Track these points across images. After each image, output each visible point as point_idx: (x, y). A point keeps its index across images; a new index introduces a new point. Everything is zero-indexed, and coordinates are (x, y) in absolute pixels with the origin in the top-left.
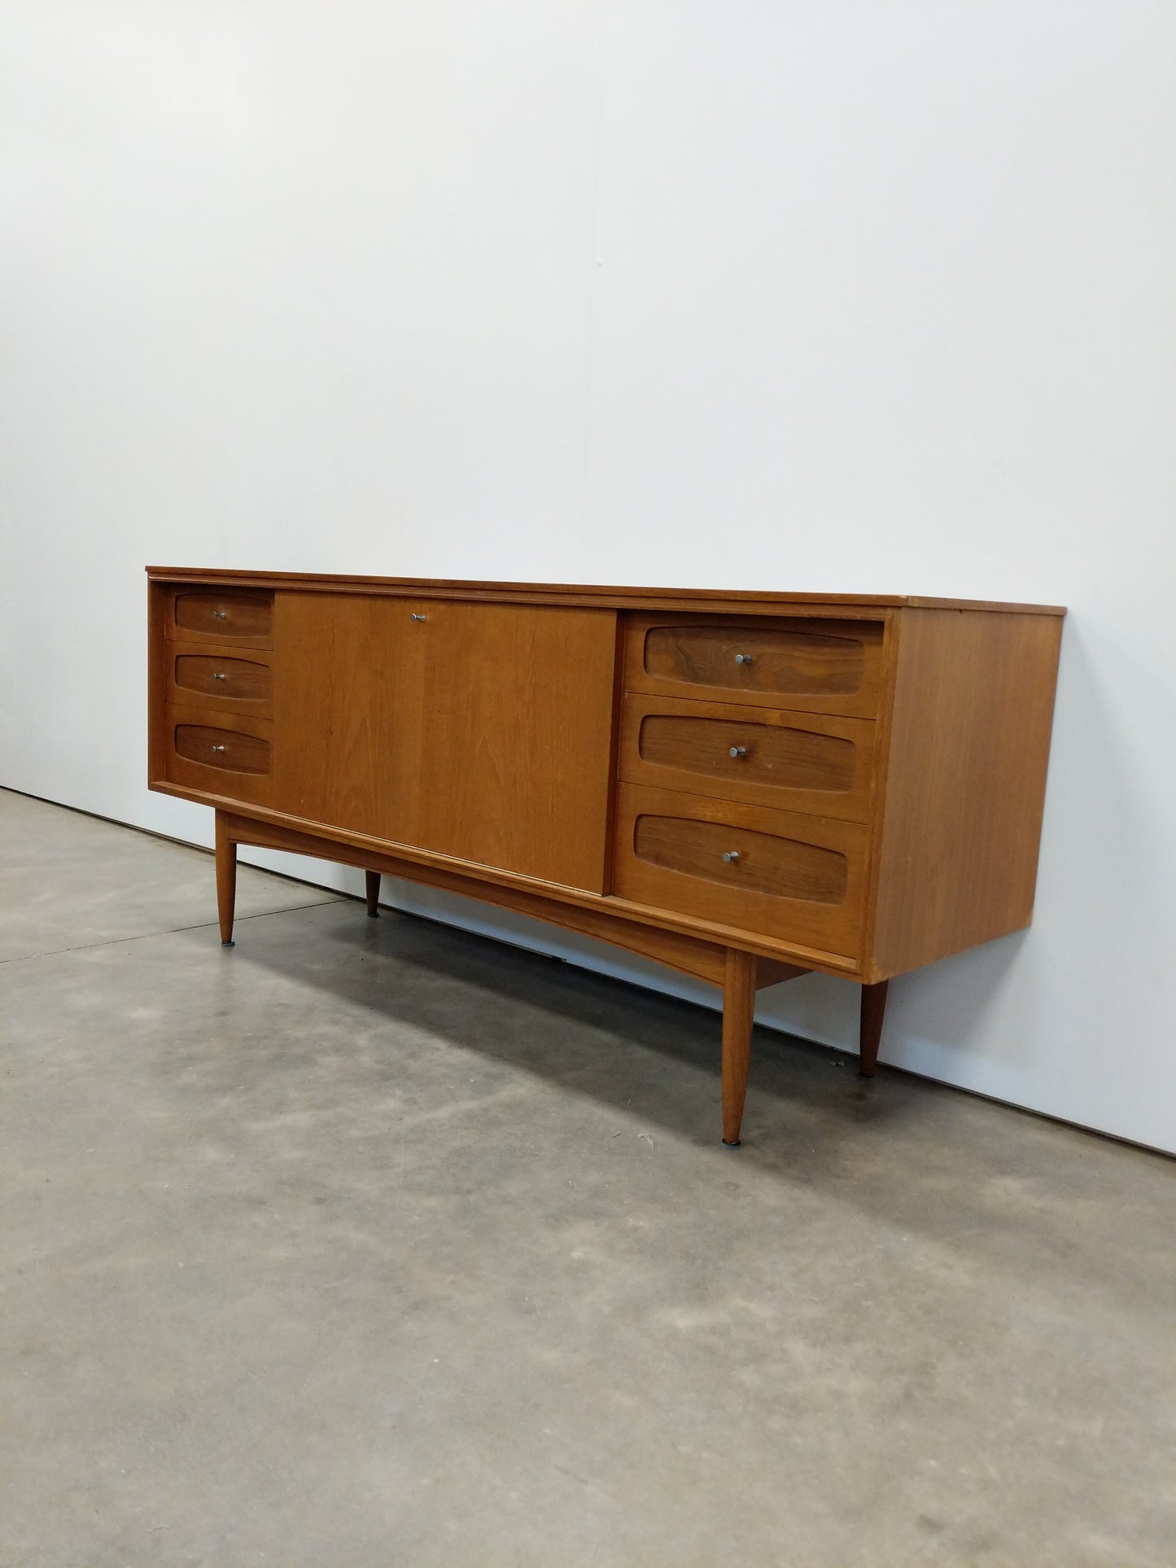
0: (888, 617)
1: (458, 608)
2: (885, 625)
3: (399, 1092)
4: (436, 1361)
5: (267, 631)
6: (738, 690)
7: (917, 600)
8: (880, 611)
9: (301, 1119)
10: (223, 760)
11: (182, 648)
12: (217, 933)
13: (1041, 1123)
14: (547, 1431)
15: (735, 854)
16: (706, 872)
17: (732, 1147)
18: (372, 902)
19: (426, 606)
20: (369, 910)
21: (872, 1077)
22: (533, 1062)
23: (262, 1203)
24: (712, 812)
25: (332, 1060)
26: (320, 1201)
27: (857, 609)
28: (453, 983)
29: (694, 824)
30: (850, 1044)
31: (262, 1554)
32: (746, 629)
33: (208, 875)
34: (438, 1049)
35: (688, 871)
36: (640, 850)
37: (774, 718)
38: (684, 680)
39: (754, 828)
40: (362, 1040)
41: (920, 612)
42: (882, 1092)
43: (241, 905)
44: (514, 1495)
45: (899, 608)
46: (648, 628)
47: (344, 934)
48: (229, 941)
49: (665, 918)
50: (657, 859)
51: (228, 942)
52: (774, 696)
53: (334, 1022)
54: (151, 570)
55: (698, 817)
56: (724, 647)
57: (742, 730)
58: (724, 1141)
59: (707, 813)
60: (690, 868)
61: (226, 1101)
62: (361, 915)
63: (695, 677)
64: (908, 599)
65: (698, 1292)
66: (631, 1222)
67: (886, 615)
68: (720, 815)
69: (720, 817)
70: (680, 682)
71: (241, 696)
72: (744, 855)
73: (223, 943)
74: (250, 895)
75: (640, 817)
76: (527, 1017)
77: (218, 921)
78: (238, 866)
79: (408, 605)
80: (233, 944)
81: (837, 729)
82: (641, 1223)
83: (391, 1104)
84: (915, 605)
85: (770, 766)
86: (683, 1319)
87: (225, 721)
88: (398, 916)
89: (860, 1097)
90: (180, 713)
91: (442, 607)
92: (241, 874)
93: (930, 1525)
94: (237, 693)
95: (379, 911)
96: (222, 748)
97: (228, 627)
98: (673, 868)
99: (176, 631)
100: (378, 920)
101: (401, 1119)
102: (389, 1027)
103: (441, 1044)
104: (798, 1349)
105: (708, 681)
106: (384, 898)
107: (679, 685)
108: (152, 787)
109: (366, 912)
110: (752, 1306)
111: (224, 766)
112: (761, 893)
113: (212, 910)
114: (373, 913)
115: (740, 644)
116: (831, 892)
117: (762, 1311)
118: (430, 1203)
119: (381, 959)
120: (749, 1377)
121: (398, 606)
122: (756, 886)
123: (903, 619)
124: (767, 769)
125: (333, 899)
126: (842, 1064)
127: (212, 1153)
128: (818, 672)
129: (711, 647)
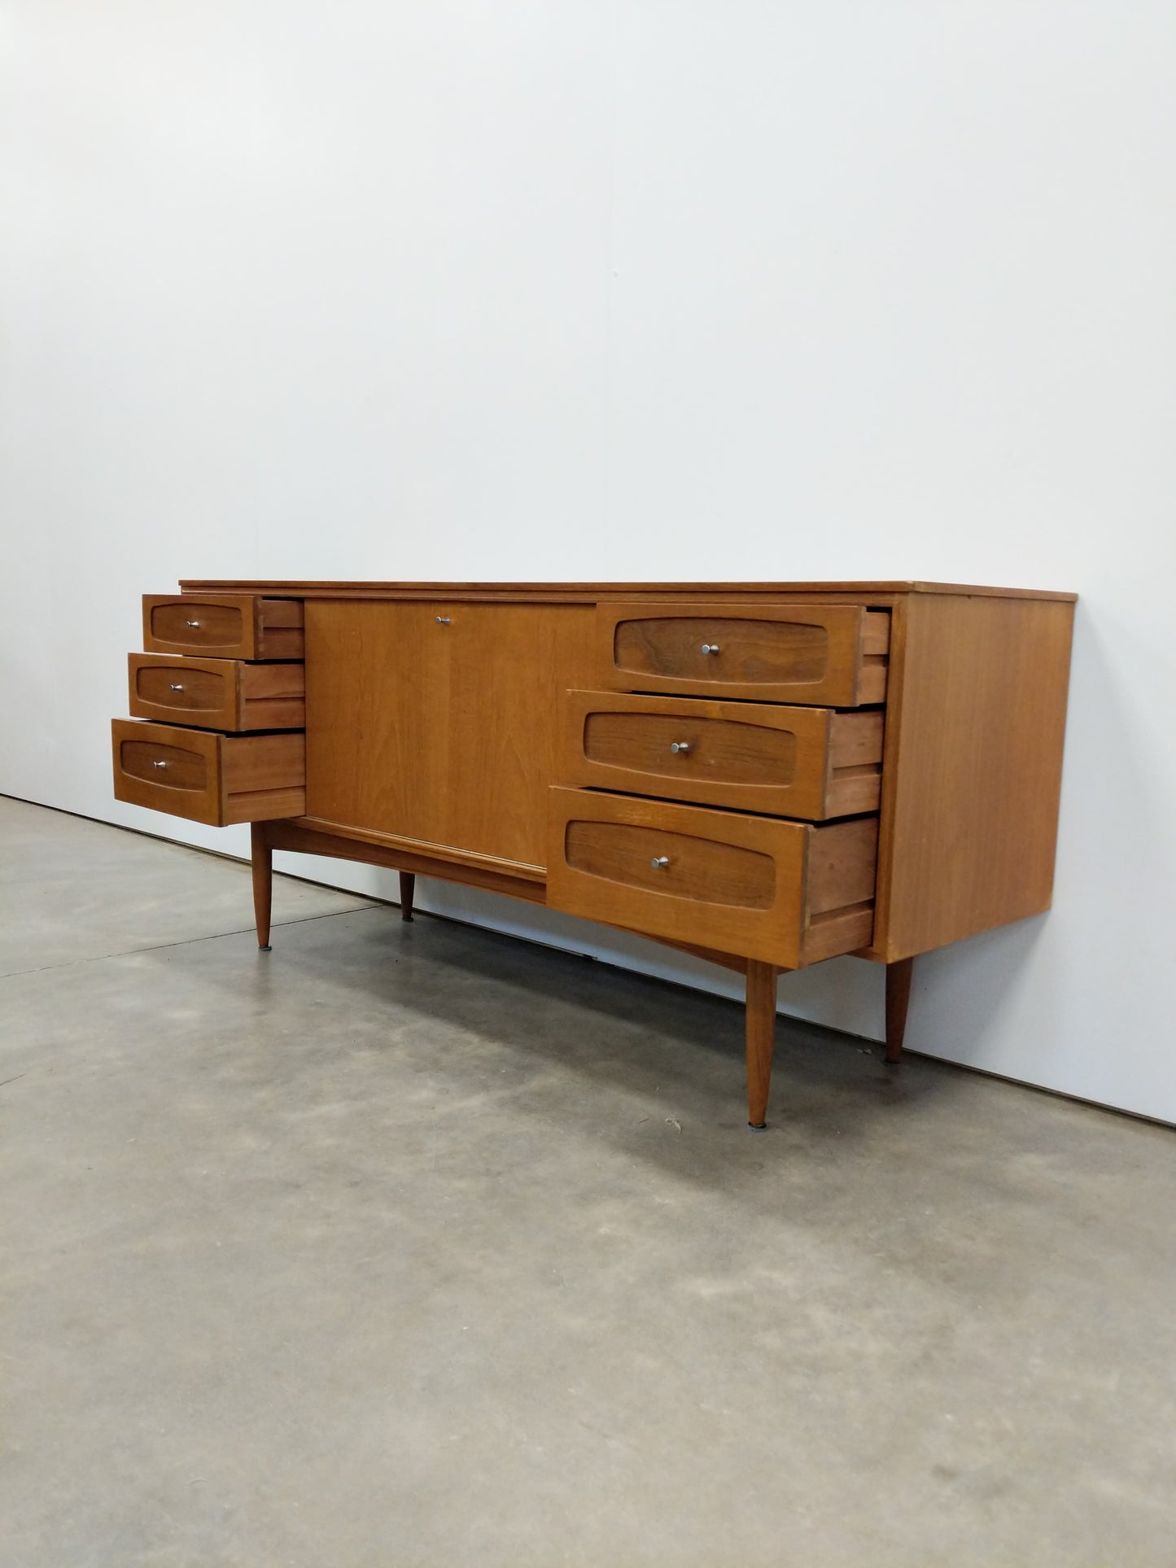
0: (896, 602)
1: (481, 609)
2: (894, 610)
3: (431, 1083)
4: (465, 1328)
6: (706, 681)
7: (923, 586)
8: (888, 597)
9: (336, 1109)
10: (163, 776)
12: (254, 940)
13: (1064, 1103)
14: (572, 1390)
15: (664, 860)
17: (758, 1130)
18: (406, 907)
19: (450, 609)
20: (404, 915)
21: (899, 1063)
22: (564, 1053)
23: (298, 1186)
24: (640, 815)
25: (366, 1055)
26: (355, 1184)
27: (867, 596)
28: (488, 982)
29: (623, 828)
30: (876, 1031)
31: (296, 1504)
33: (244, 883)
34: (469, 1043)
35: (621, 879)
36: (572, 858)
37: (716, 710)
38: (654, 673)
39: (681, 831)
40: (396, 1035)
41: (928, 598)
42: (909, 1078)
43: (277, 912)
44: (540, 1449)
45: (905, 593)
46: (617, 622)
47: (381, 938)
48: (267, 946)
50: (589, 867)
51: (265, 946)
52: (741, 687)
53: (369, 1019)
55: (626, 821)
57: (686, 724)
58: (750, 1124)
59: (636, 817)
60: (621, 876)
61: (262, 1094)
62: (396, 920)
63: (664, 669)
64: (914, 584)
65: (723, 1263)
66: (658, 1200)
67: (893, 601)
68: (649, 818)
70: (649, 675)
72: (673, 861)
73: (260, 947)
74: (286, 902)
75: (571, 822)
76: (559, 1012)
77: (255, 926)
78: (274, 876)
79: (433, 608)
80: (270, 949)
82: (667, 1201)
83: (425, 1094)
84: (922, 591)
85: (712, 762)
86: (707, 1289)
88: (433, 919)
89: (887, 1082)
91: (466, 609)
92: (276, 882)
93: (945, 1473)
95: (413, 915)
96: (162, 764)
98: (603, 876)
99: (151, 642)
100: (412, 924)
101: (433, 1108)
102: (423, 1023)
103: (473, 1039)
104: (820, 1315)
105: (677, 673)
106: (418, 903)
107: (649, 678)
109: (401, 916)
110: (776, 1275)
112: (692, 900)
113: (250, 917)
114: (408, 918)
116: (760, 897)
117: (784, 1280)
118: (461, 1184)
119: (416, 961)
120: (771, 1340)
121: (423, 609)
122: (685, 892)
123: (910, 605)
124: (710, 765)
125: (368, 905)
126: (869, 1051)
127: (250, 1141)
128: (783, 660)
129: (679, 639)
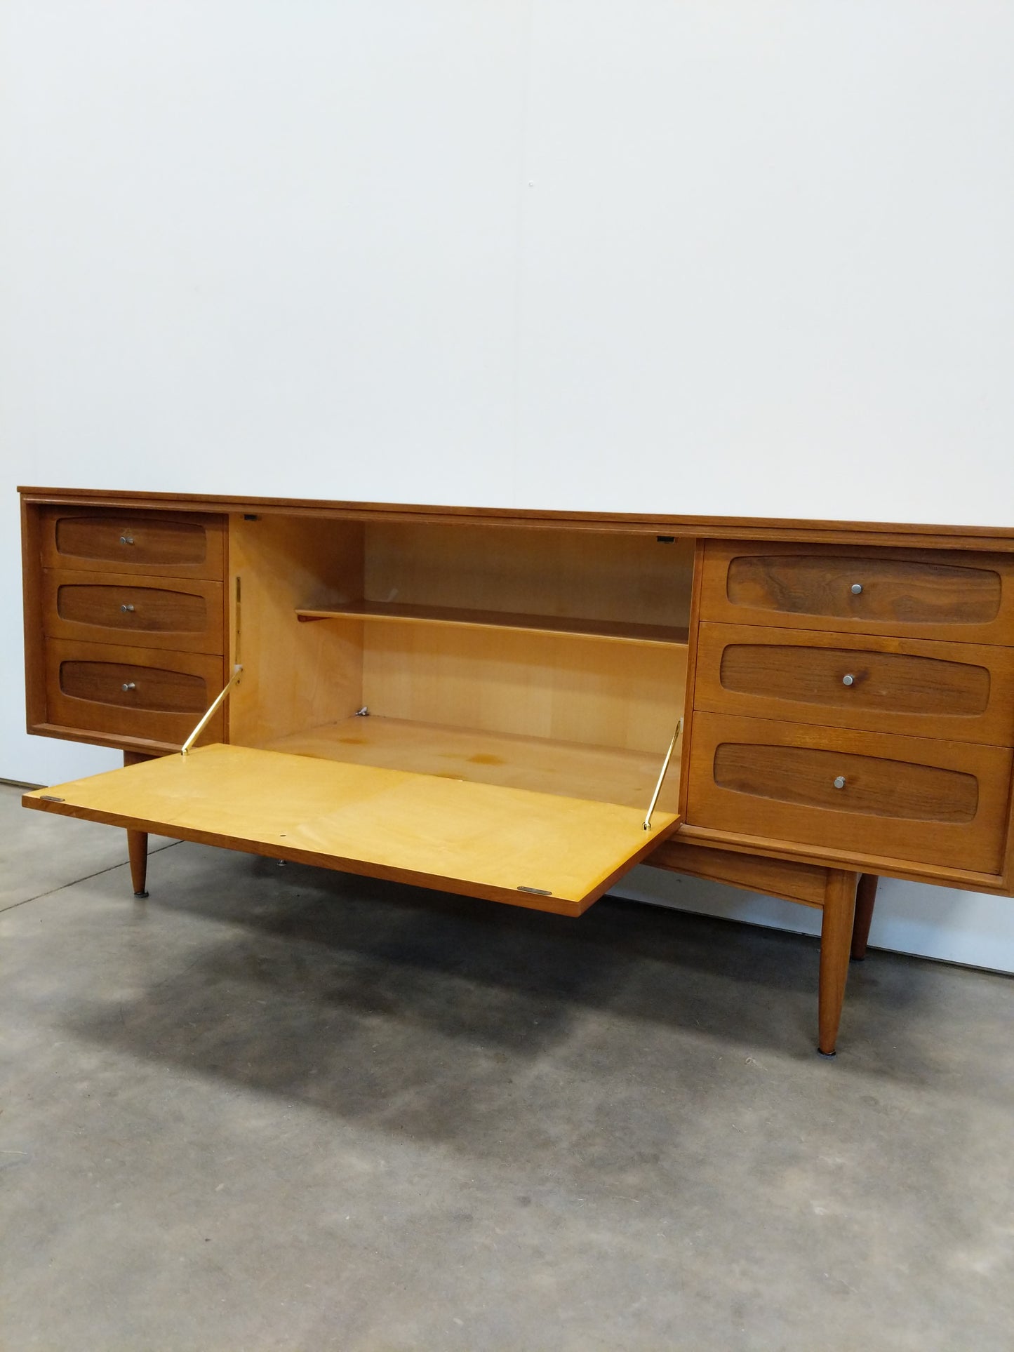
3: (478, 1049)
5: (198, 559)
6: (848, 619)
9: (411, 1100)
10: (134, 698)
11: (68, 576)
15: (841, 779)
16: (801, 797)
17: (826, 1056)
26: (525, 1201)
32: (856, 559)
35: (783, 797)
36: (719, 779)
37: (893, 645)
38: (777, 609)
39: (865, 753)
40: (385, 991)
46: (732, 558)
48: (143, 891)
49: (767, 846)
50: (742, 786)
51: (141, 892)
52: (890, 624)
54: (23, 491)
56: (829, 576)
57: (850, 657)
59: (808, 740)
60: (784, 793)
63: (794, 606)
69: (824, 743)
70: (770, 610)
71: (159, 629)
72: (854, 780)
73: (134, 893)
75: (719, 746)
80: (149, 894)
81: (969, 655)
82: (838, 1160)
83: (485, 1065)
85: (884, 692)
87: (140, 657)
90: (64, 649)
94: (153, 625)
96: (133, 685)
97: (138, 554)
98: (762, 794)
99: (56, 557)
101: (511, 1082)
105: (808, 611)
107: (770, 613)
108: (31, 730)
111: (135, 705)
112: (875, 815)
115: (849, 573)
116: (959, 812)
119: (315, 893)
122: (869, 808)
124: (881, 696)
128: (945, 601)
129: (812, 576)
